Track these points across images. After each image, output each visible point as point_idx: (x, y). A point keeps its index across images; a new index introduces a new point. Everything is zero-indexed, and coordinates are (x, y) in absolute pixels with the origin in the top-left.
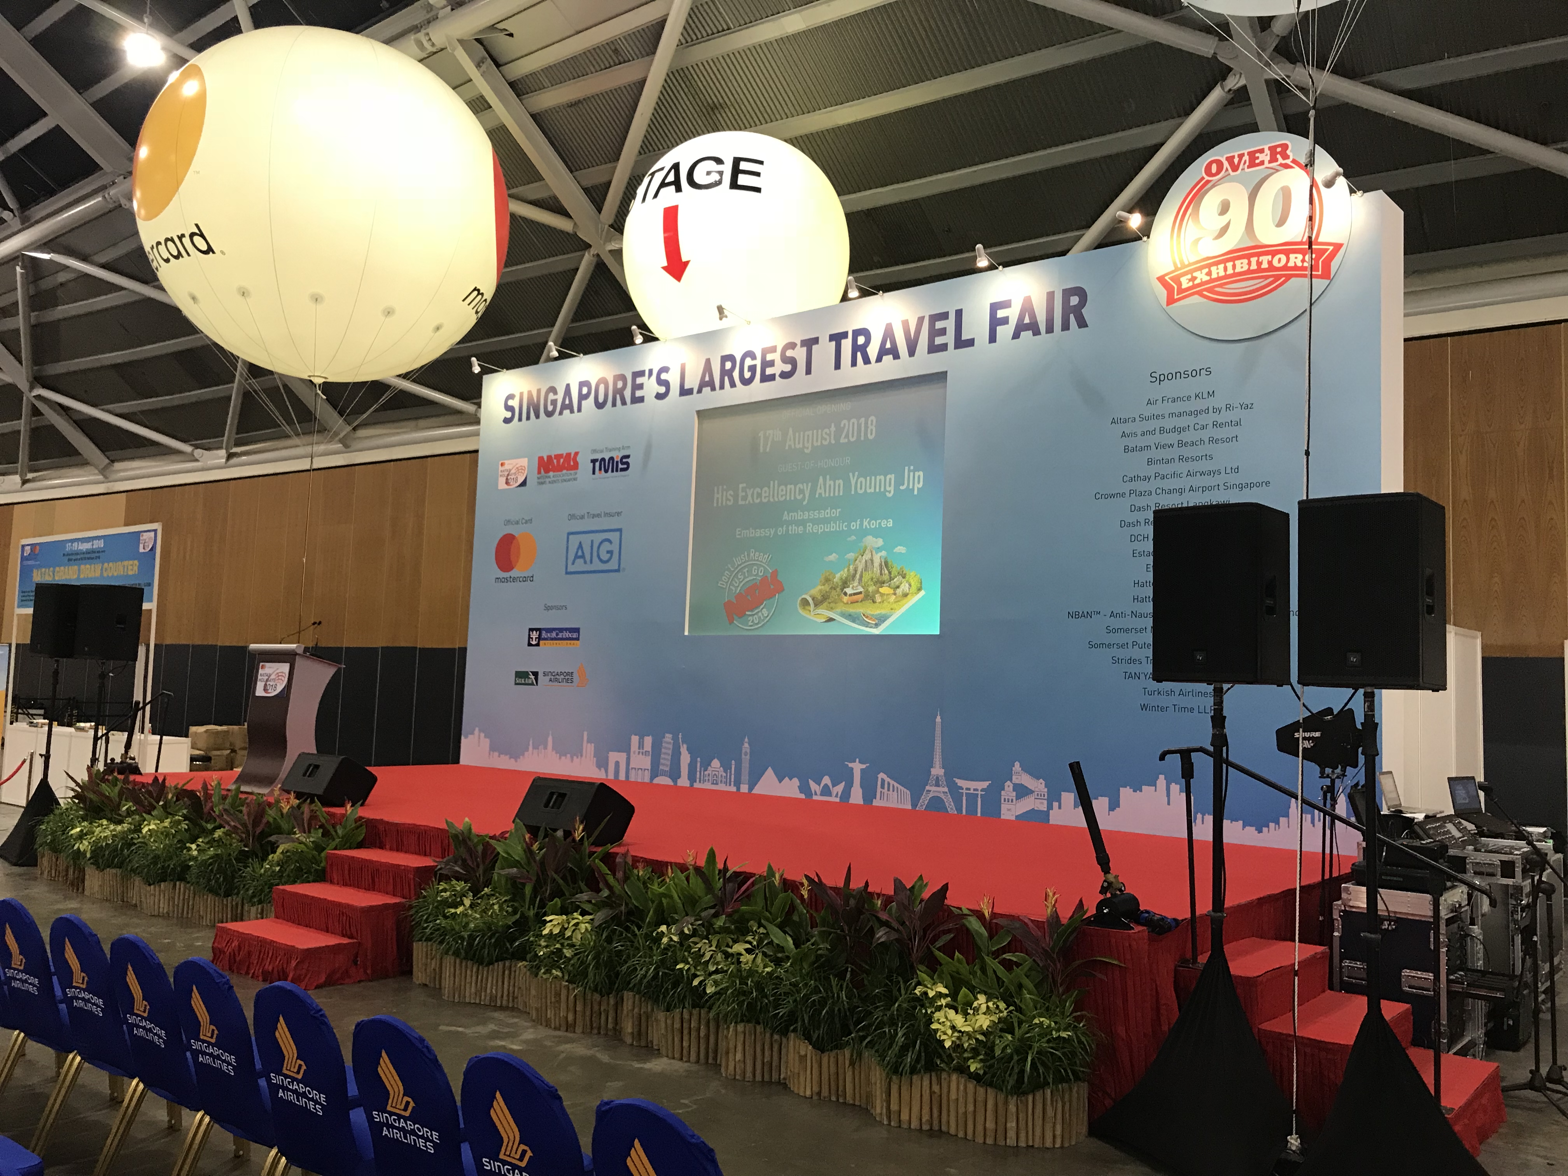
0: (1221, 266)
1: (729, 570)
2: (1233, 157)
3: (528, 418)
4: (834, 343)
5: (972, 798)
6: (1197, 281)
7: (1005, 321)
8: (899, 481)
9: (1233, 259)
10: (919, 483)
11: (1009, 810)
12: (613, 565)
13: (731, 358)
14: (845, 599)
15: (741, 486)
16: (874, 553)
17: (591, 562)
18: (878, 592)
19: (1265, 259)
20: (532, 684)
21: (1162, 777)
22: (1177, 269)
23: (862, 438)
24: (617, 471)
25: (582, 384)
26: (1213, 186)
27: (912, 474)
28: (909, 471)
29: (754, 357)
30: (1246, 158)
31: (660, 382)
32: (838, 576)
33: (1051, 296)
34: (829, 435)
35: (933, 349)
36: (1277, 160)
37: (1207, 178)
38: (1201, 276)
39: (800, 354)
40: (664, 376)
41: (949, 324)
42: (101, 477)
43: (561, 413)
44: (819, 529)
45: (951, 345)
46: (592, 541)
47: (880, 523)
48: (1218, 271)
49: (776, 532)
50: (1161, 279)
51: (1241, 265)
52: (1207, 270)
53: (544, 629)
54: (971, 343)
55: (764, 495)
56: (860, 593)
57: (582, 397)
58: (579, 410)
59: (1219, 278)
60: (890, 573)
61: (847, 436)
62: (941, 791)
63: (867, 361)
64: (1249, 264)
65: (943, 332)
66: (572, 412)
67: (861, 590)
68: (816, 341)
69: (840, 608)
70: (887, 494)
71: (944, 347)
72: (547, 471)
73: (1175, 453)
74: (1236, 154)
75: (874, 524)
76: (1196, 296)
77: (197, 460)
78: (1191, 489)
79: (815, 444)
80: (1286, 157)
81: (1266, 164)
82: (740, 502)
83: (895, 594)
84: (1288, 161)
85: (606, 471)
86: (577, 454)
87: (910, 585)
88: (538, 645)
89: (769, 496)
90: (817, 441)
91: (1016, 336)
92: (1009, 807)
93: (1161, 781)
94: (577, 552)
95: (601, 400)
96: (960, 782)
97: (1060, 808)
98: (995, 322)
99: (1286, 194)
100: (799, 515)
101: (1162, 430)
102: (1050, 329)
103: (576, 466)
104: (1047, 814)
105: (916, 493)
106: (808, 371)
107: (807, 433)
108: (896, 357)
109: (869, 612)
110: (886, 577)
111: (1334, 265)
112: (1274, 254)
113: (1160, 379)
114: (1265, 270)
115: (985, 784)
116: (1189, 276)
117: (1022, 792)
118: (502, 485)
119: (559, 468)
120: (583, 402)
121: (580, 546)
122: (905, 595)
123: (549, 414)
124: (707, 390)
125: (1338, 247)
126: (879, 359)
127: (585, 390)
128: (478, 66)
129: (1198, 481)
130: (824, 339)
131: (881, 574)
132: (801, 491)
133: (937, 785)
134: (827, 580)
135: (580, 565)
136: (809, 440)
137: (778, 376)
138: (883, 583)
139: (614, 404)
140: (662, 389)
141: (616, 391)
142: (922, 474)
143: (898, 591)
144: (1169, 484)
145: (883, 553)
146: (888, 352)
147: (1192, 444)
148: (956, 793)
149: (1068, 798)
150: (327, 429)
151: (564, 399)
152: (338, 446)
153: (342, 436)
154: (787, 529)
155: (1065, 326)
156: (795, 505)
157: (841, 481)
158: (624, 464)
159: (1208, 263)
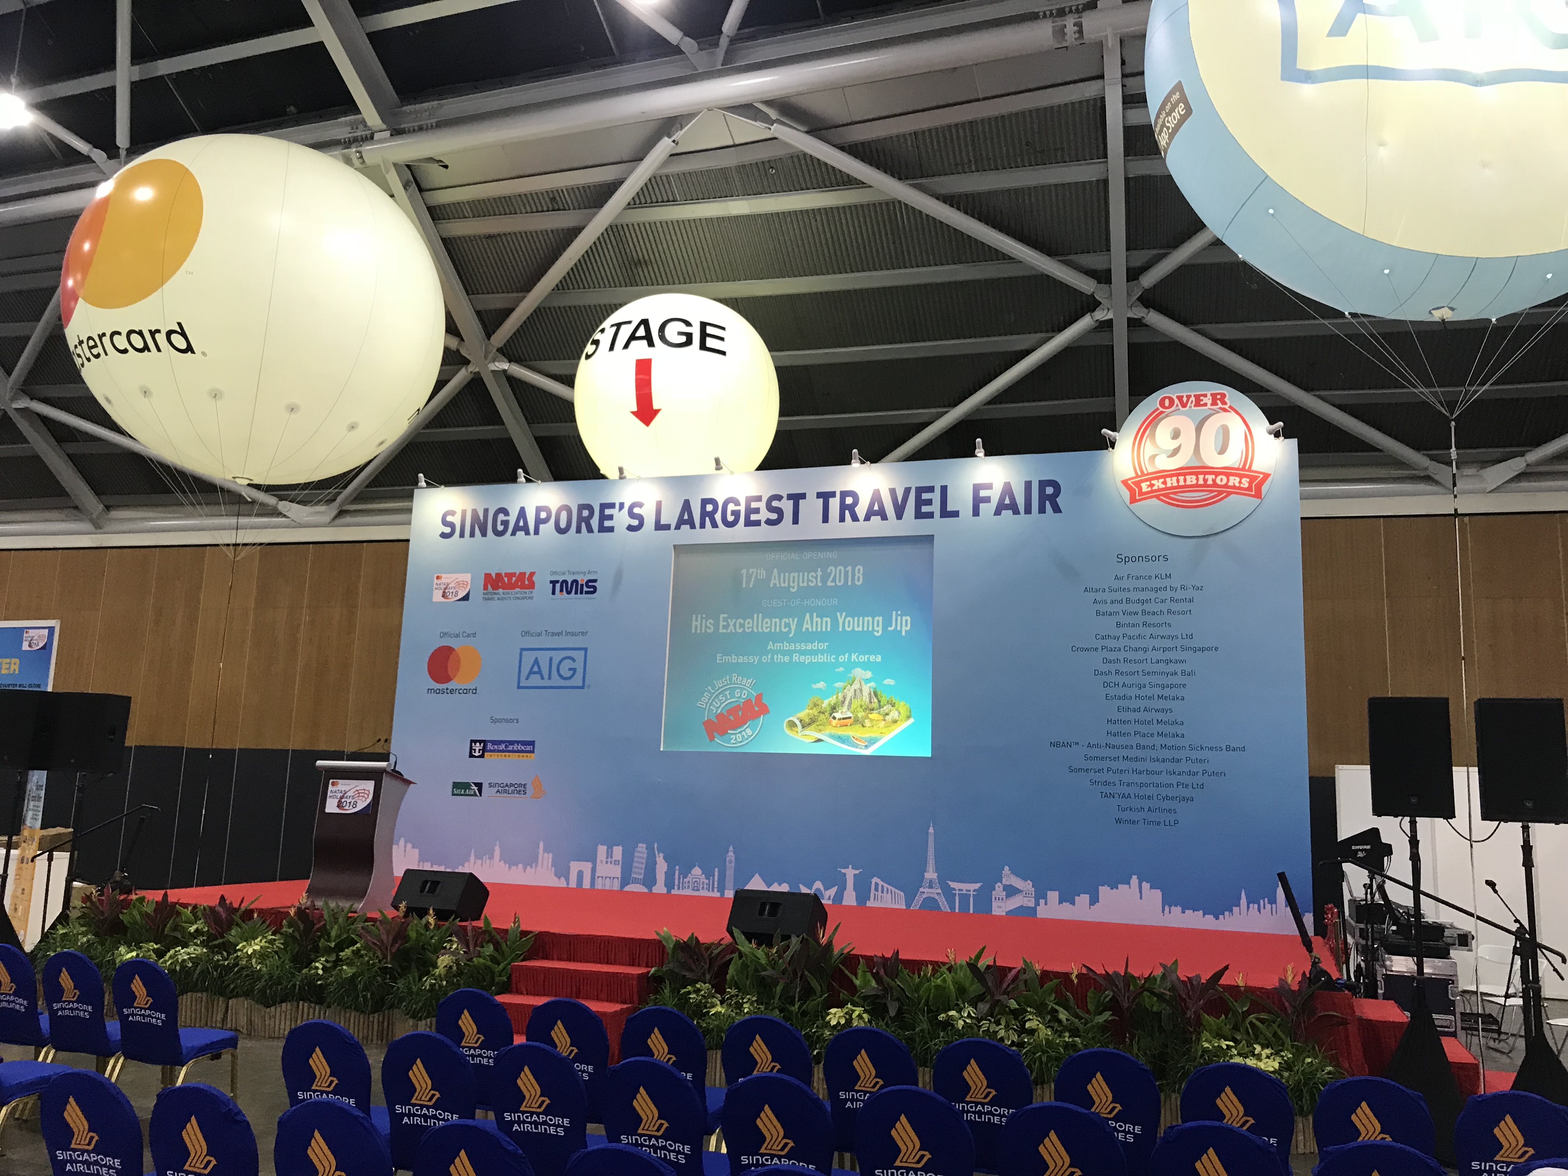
0: (1174, 479)
1: (709, 692)
2: (1182, 397)
3: (472, 535)
4: (821, 500)
5: (964, 898)
6: (1155, 488)
7: (987, 500)
8: (887, 623)
9: (1185, 475)
10: (906, 626)
11: (1000, 907)
12: (577, 681)
13: (713, 501)
14: (834, 722)
15: (722, 616)
16: (863, 683)
17: (550, 678)
18: (867, 717)
19: (1210, 478)
20: (475, 795)
21: (1134, 877)
22: (1137, 476)
23: (850, 583)
24: (581, 593)
25: (539, 510)
26: (1167, 416)
27: (899, 618)
28: (897, 615)
29: (737, 503)
30: (1193, 399)
31: (632, 515)
32: (826, 701)
33: (1028, 485)
34: (816, 578)
35: (919, 515)
36: (1217, 404)
37: (1161, 409)
38: (1158, 484)
39: (787, 506)
40: (636, 510)
41: (936, 497)
43: (513, 534)
44: (807, 659)
45: (937, 514)
46: (551, 659)
47: (869, 658)
48: (1171, 482)
49: (760, 660)
50: (1125, 482)
51: (1191, 480)
52: (1162, 480)
53: (489, 741)
54: (955, 514)
55: (747, 625)
56: (850, 718)
57: (539, 521)
58: (537, 532)
59: (1172, 488)
60: (880, 701)
61: (834, 580)
62: (935, 892)
63: (855, 518)
64: (1197, 479)
65: (929, 502)
66: (527, 533)
67: (851, 715)
68: (803, 496)
69: (829, 730)
70: (875, 633)
71: (930, 515)
72: (495, 588)
73: (1139, 619)
74: (1185, 395)
75: (863, 658)
76: (1154, 499)
78: (1154, 649)
79: (801, 585)
80: (1224, 403)
81: (1209, 406)
82: (721, 631)
83: (885, 720)
84: (1226, 407)
85: (569, 593)
86: (532, 574)
87: (899, 713)
88: (482, 756)
89: (752, 627)
90: (803, 582)
91: (998, 512)
92: (1000, 904)
93: (1134, 880)
94: (532, 668)
95: (563, 525)
96: (953, 885)
97: (1046, 904)
98: (978, 501)
99: (1225, 432)
100: (786, 646)
101: (1128, 601)
102: (1028, 511)
103: (532, 585)
104: (1034, 910)
105: (903, 634)
106: (796, 521)
107: (792, 575)
108: (884, 517)
109: (858, 735)
110: (876, 705)
111: (1264, 488)
112: (1217, 474)
113: (1126, 560)
114: (1210, 486)
115: (977, 886)
116: (1148, 483)
117: (1011, 891)
118: (437, 597)
119: (511, 586)
120: (542, 526)
121: (536, 661)
122: (895, 722)
123: (499, 534)
124: (685, 528)
125: (1267, 476)
126: (867, 518)
127: (543, 515)
128: (405, 189)
129: (1158, 643)
130: (811, 496)
131: (871, 702)
132: (787, 625)
133: (931, 887)
134: (815, 705)
135: (535, 680)
136: (796, 581)
137: (762, 523)
138: (873, 710)
139: (579, 531)
140: (635, 523)
141: (580, 519)
142: (908, 618)
143: (887, 718)
144: (1135, 644)
145: (872, 684)
146: (876, 513)
147: (1154, 613)
148: (949, 894)
149: (1053, 896)
150: (76, 508)
151: (518, 521)
152: (86, 526)
153: (94, 516)
154: (772, 658)
155: (1042, 510)
156: (780, 637)
157: (828, 619)
158: (590, 587)
159: (1163, 475)
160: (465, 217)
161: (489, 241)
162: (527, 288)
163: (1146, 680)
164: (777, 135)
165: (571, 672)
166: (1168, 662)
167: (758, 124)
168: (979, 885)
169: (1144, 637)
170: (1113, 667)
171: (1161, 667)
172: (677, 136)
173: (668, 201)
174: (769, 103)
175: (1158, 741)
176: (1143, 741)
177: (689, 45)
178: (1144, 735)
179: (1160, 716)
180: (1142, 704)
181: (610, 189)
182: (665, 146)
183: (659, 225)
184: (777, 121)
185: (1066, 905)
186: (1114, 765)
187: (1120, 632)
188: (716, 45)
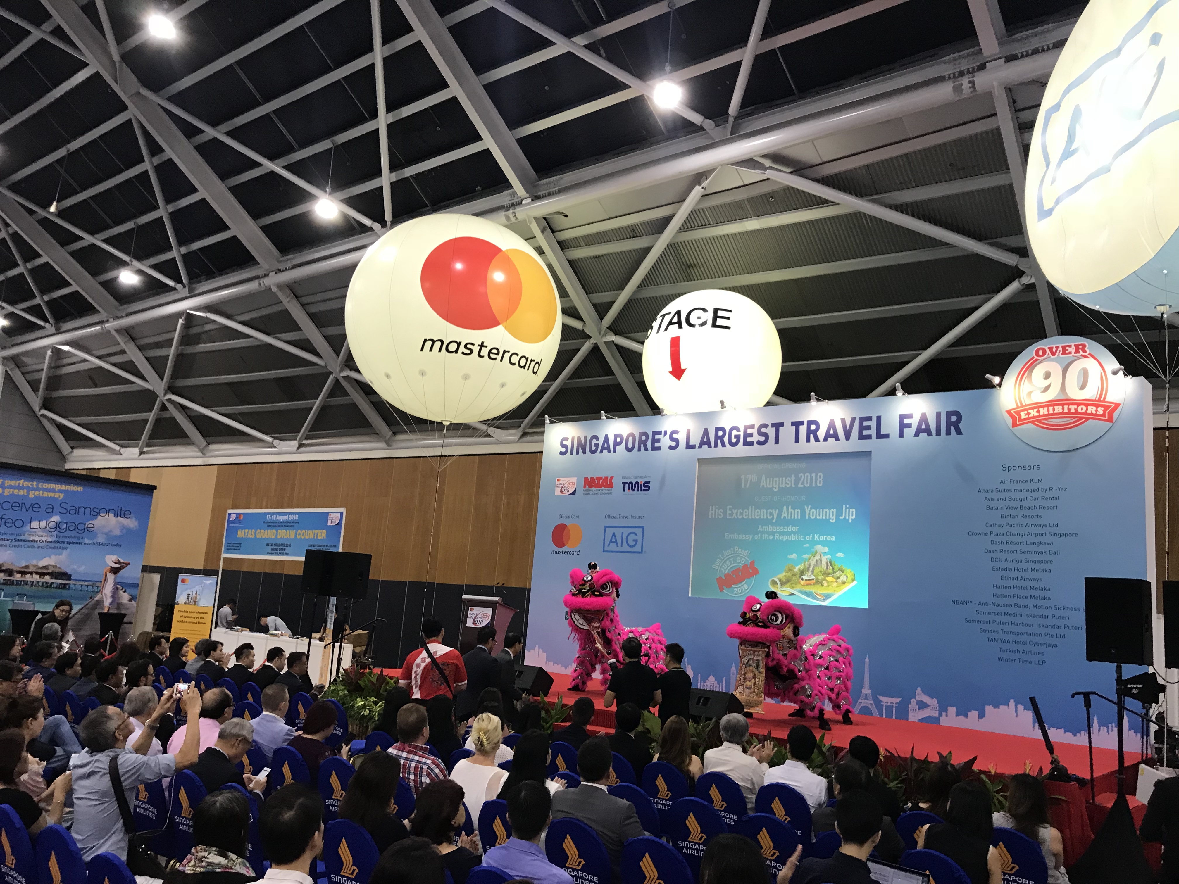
0: (1046, 409)
1: (719, 558)
2: (1052, 348)
3: (578, 453)
4: (794, 427)
5: (889, 708)
6: (1031, 415)
7: (909, 426)
8: (839, 513)
9: (1053, 405)
10: (853, 515)
11: (914, 716)
12: (638, 548)
13: (723, 429)
14: (802, 582)
15: (728, 507)
16: (822, 556)
17: (622, 546)
18: (825, 579)
19: (1073, 408)
21: (1012, 701)
22: (1018, 407)
23: (814, 485)
24: (641, 491)
25: (616, 436)
26: (1040, 362)
27: (848, 510)
28: (846, 508)
29: (738, 430)
30: (1060, 349)
31: (672, 439)
32: (797, 567)
33: (938, 415)
34: (791, 482)
35: (861, 437)
36: (1079, 352)
37: (1036, 357)
38: (1033, 413)
39: (771, 432)
40: (674, 436)
41: (873, 424)
42: (200, 454)
43: (601, 452)
44: (785, 538)
45: (874, 436)
46: (623, 533)
47: (826, 538)
48: (1043, 411)
49: (753, 537)
50: (1009, 412)
51: (1058, 409)
52: (1037, 410)
54: (887, 436)
55: (744, 514)
56: (813, 579)
57: (616, 444)
58: (615, 451)
59: (1044, 415)
60: (833, 569)
61: (803, 483)
62: (869, 703)
63: (817, 439)
64: (1063, 409)
65: (868, 428)
66: (609, 451)
67: (814, 577)
68: (782, 424)
69: (799, 587)
70: (831, 521)
71: (869, 437)
72: (590, 487)
73: (1018, 512)
74: (1054, 346)
75: (822, 538)
76: (1031, 424)
77: (275, 447)
78: (1029, 534)
79: (781, 486)
80: (1085, 351)
81: (1073, 354)
82: (728, 517)
83: (837, 582)
84: (1086, 354)
85: (633, 490)
86: (612, 478)
87: (847, 577)
89: (748, 515)
90: (782, 484)
91: (917, 435)
92: (914, 714)
93: (1012, 703)
94: (612, 539)
95: (630, 446)
96: (881, 698)
97: (947, 716)
98: (903, 426)
99: (1085, 373)
100: (770, 528)
101: (1010, 499)
102: (938, 433)
103: (611, 485)
104: (938, 719)
105: (850, 521)
106: (777, 442)
107: (775, 479)
108: (837, 439)
109: (819, 592)
110: (831, 571)
111: (1116, 415)
112: (1078, 405)
113: (1009, 469)
114: (1073, 413)
115: (899, 700)
116: (1026, 412)
117: (922, 706)
118: (557, 493)
119: (599, 486)
120: (617, 447)
121: (614, 535)
122: (844, 583)
123: (593, 452)
124: (705, 447)
125: (1117, 405)
126: (825, 440)
127: (619, 440)
128: (543, 232)
129: (1033, 530)
130: (788, 424)
131: (827, 569)
132: (772, 514)
133: (866, 699)
134: (790, 570)
135: (613, 547)
136: (777, 484)
137: (755, 444)
138: (829, 574)
139: (639, 450)
140: (674, 444)
141: (641, 442)
142: (854, 510)
143: (839, 580)
144: (1014, 530)
145: (829, 556)
146: (831, 436)
147: (1029, 508)
148: (878, 704)
149: (952, 710)
150: (377, 434)
151: (604, 444)
152: (382, 445)
153: (387, 438)
154: (761, 536)
155: (948, 433)
156: (767, 522)
157: (799, 510)
158: (646, 487)
159: (1038, 406)
160: (580, 246)
161: (596, 259)
162: (622, 288)
163: (1023, 557)
164: (769, 177)
165: (634, 543)
166: (1039, 544)
167: (756, 171)
168: (900, 699)
169: (1021, 526)
170: (998, 547)
171: (1035, 548)
172: (705, 184)
173: (705, 225)
174: (764, 156)
175: (1031, 602)
176: (1020, 602)
177: (708, 124)
178: (1020, 598)
179: (1032, 584)
180: (1019, 574)
181: (667, 220)
182: (697, 191)
183: (701, 241)
184: (771, 168)
185: (962, 718)
186: (998, 619)
187: (1004, 521)
188: (727, 121)
